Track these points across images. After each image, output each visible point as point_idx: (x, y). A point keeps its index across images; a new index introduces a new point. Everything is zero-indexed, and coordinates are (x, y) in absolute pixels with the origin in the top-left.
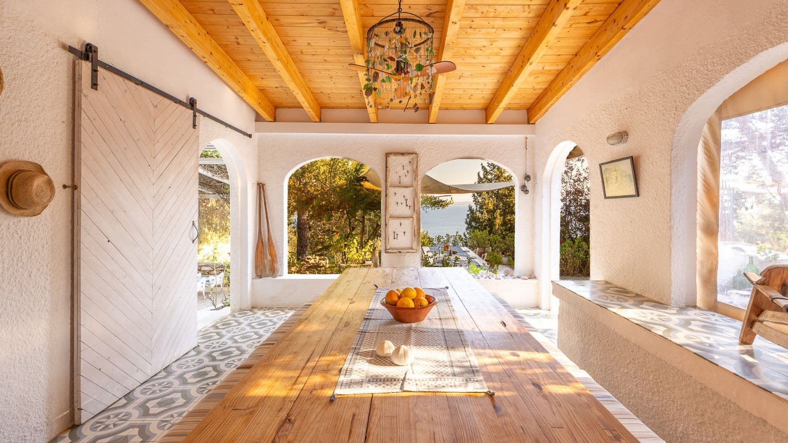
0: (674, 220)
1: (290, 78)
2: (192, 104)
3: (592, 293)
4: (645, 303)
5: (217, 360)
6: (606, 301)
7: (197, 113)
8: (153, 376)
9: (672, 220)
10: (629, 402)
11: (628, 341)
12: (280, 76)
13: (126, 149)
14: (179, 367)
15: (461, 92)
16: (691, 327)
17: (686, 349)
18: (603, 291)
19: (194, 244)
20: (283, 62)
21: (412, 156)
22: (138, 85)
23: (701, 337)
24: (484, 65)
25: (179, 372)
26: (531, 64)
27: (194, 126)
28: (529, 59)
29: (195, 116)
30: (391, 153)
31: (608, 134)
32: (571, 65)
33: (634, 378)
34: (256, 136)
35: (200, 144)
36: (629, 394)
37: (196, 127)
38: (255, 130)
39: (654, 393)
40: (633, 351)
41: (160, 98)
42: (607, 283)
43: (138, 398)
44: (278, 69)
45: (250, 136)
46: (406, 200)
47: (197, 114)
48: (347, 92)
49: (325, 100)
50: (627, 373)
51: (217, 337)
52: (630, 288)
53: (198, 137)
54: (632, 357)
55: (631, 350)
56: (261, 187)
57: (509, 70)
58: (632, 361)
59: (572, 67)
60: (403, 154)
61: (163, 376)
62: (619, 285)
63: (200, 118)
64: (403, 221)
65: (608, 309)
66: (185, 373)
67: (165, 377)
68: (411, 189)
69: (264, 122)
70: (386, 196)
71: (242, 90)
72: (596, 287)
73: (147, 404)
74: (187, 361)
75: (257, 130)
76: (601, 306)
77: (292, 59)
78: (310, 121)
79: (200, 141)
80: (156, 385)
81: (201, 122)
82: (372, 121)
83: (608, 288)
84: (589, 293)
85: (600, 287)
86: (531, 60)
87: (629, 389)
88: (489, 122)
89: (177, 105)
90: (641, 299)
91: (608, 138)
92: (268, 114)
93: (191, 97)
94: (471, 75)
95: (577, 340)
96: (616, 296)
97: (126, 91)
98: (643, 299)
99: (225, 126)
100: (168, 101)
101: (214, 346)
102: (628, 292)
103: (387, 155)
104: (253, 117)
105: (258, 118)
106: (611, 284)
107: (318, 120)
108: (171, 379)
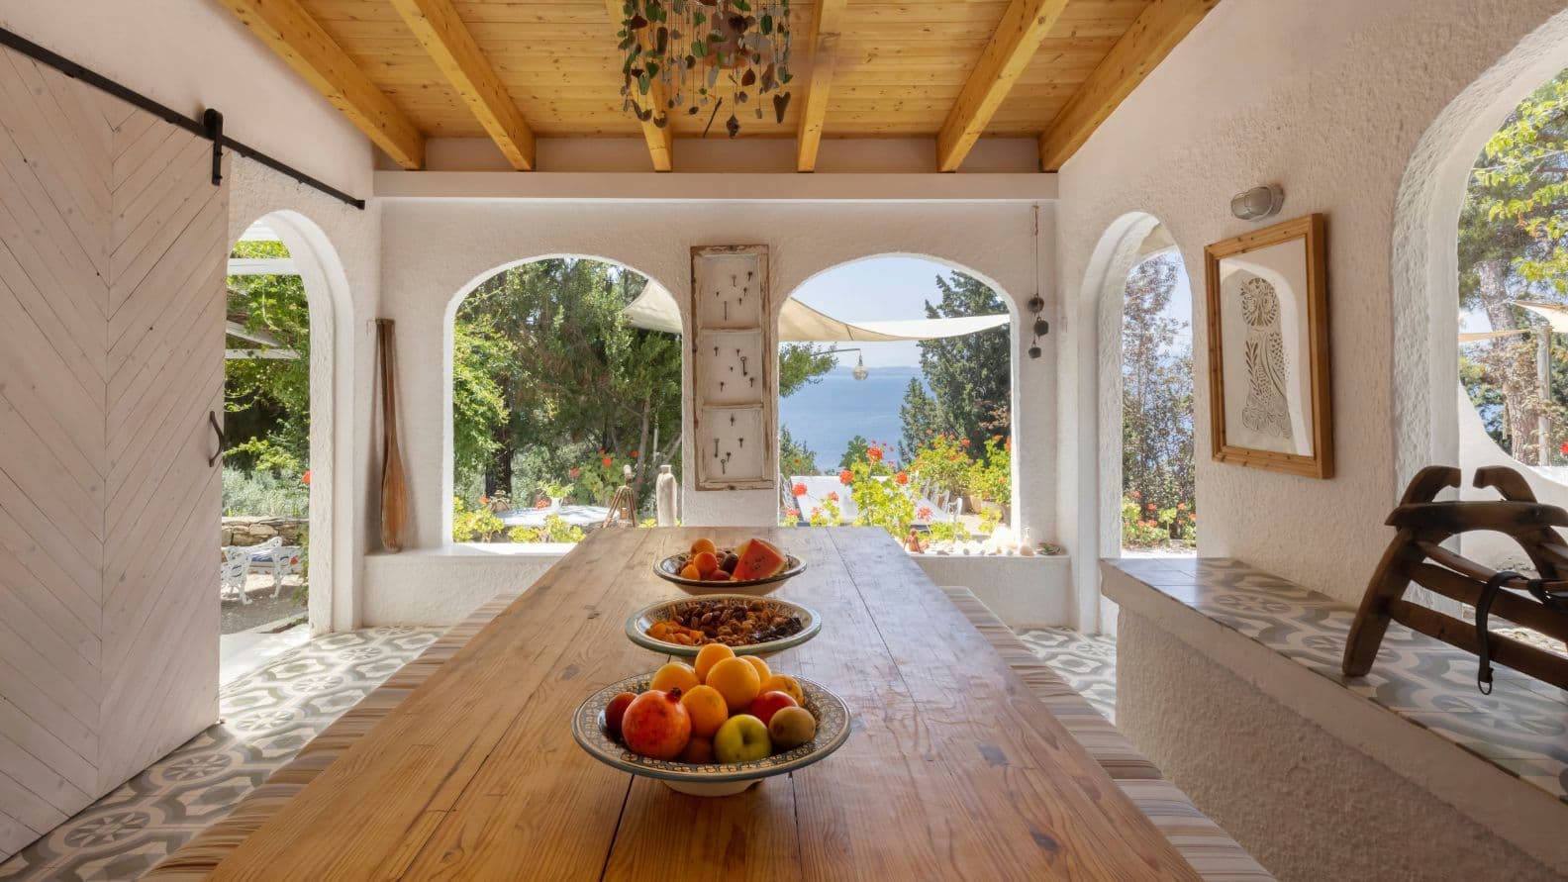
0: (1402, 403)
1: (455, 63)
2: (209, 124)
3: (1202, 589)
4: (1333, 614)
5: (264, 759)
6: (1234, 610)
7: (223, 147)
8: (100, 799)
9: (1398, 403)
10: (1294, 869)
11: (1292, 713)
12: (430, 57)
13: (37, 232)
14: (168, 776)
15: (877, 96)
16: (1446, 676)
17: (1439, 736)
18: (1227, 583)
19: (213, 469)
20: (434, 22)
21: (753, 252)
22: (72, 76)
23: (1471, 702)
24: (928, 26)
25: (167, 787)
26: (1042, 21)
27: (216, 178)
28: (1036, 10)
29: (217, 154)
30: (703, 248)
31: (1236, 191)
32: (1142, 25)
33: (1307, 806)
34: (374, 204)
35: (230, 224)
36: (1293, 848)
37: (222, 181)
38: (375, 192)
39: (1356, 847)
40: (1301, 739)
41: (128, 109)
42: (1237, 563)
43: (56, 856)
44: (423, 39)
45: (360, 204)
46: (744, 360)
47: (224, 149)
48: (596, 96)
49: (545, 118)
50: (1289, 794)
51: (271, 700)
52: (1295, 578)
53: (225, 205)
54: (1301, 754)
55: (1298, 736)
56: (385, 330)
57: (990, 38)
58: (1301, 765)
59: (1145, 28)
60: (732, 248)
61: (126, 799)
62: (1267, 568)
63: (230, 157)
64: (738, 413)
65: (1241, 630)
66: (181, 791)
67: (132, 801)
68: (755, 331)
69: (397, 170)
70: (694, 351)
71: (338, 91)
72: (1209, 574)
73: (79, 871)
74: (190, 762)
75: (378, 191)
76: (1220, 623)
77: (460, 15)
78: (506, 166)
79: (231, 216)
80: (108, 820)
81: (234, 169)
82: (657, 168)
83: (1241, 577)
84: (1193, 588)
85: (1220, 575)
86: (1042, 13)
87: (1295, 837)
88: (945, 169)
89: (173, 127)
90: (1320, 604)
91: (1234, 202)
92: (406, 151)
93: (207, 108)
94: (899, 52)
95: (1163, 707)
96: (1261, 598)
97: (39, 91)
98: (1327, 604)
99: (296, 181)
100: (150, 118)
101: (260, 722)
102: (1290, 588)
103: (695, 251)
104: (366, 159)
105: (381, 162)
106: (1249, 567)
107: (528, 167)
108: (145, 805)
